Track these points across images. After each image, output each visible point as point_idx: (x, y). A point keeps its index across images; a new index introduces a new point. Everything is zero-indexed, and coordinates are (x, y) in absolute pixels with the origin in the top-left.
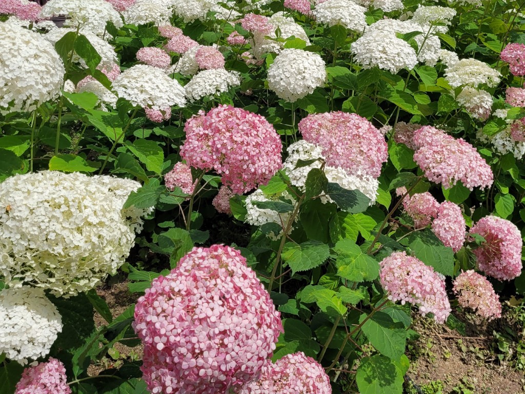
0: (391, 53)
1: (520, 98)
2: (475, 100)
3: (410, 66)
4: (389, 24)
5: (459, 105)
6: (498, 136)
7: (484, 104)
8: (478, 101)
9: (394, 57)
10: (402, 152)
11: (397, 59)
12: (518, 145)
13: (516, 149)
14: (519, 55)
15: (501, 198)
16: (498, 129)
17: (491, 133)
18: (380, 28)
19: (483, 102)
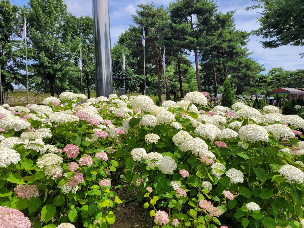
0: (3, 158)
1: (74, 167)
2: (53, 172)
3: (15, 163)
4: (11, 140)
5: (45, 175)
6: (64, 186)
7: (57, 173)
8: (54, 172)
9: (4, 160)
10: (19, 202)
11: (6, 160)
12: (73, 188)
13: (72, 190)
14: (70, 150)
15: (71, 211)
16: (65, 182)
17: (62, 184)
18: (6, 142)
19: (57, 171)
